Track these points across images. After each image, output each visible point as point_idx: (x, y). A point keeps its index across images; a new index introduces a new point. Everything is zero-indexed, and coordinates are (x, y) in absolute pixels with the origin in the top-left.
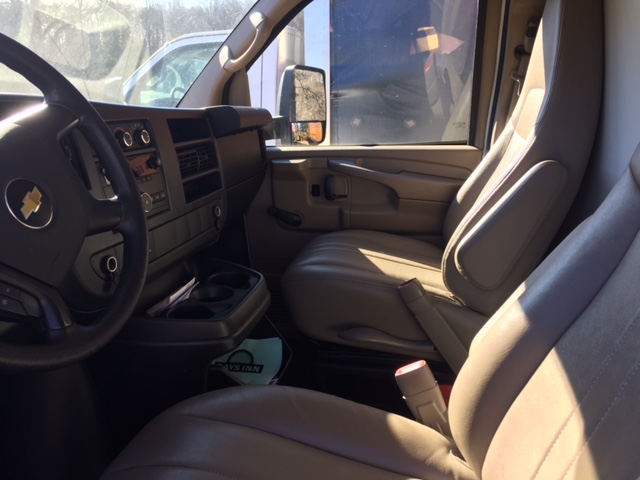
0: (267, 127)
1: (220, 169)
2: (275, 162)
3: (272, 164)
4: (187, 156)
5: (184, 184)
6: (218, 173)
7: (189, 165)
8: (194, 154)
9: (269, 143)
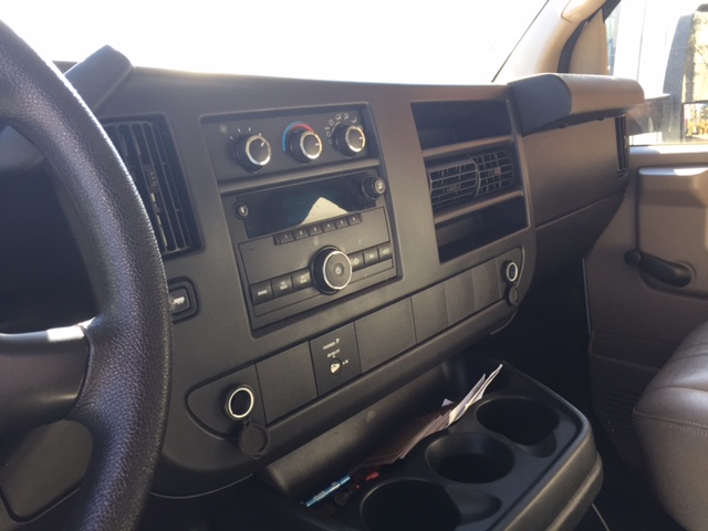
0: (634, 112)
1: (526, 191)
2: (644, 172)
3: (639, 178)
4: (452, 171)
5: (437, 226)
6: (520, 200)
7: (453, 188)
8: (471, 167)
9: (635, 140)
